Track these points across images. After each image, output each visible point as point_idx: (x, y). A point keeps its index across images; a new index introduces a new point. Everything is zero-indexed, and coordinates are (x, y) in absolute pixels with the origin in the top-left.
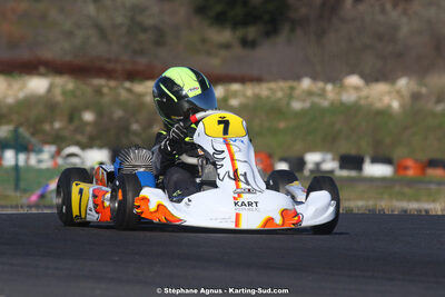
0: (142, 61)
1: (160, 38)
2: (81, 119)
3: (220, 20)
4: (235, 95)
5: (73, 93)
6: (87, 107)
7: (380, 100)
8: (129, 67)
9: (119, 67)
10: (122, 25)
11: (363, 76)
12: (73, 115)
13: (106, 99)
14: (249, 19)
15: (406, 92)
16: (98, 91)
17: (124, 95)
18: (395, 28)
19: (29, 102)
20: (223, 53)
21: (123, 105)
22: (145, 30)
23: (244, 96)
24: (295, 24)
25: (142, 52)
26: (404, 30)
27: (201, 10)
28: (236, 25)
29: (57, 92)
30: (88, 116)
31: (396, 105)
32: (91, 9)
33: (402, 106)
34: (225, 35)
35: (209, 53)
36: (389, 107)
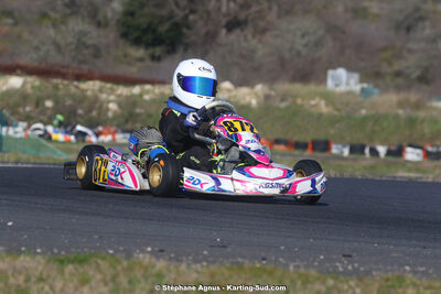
0: (85, 68)
1: (97, 52)
2: (44, 105)
3: (137, 42)
4: (147, 92)
5: (39, 88)
6: (48, 98)
7: (244, 98)
8: (77, 71)
9: (70, 71)
10: (71, 44)
11: (232, 82)
12: (38, 103)
13: (61, 93)
14: (157, 41)
15: (261, 94)
16: (56, 87)
17: (73, 90)
18: (253, 51)
19: (10, 93)
20: (139, 64)
21: (72, 97)
22: (87, 47)
23: (153, 92)
24: (187, 47)
25: (84, 62)
26: (260, 53)
27: (124, 35)
28: (147, 46)
29: (29, 86)
30: (49, 104)
31: (254, 102)
32: (52, 32)
33: (258, 103)
34: (140, 52)
35: (129, 64)
36: (250, 104)
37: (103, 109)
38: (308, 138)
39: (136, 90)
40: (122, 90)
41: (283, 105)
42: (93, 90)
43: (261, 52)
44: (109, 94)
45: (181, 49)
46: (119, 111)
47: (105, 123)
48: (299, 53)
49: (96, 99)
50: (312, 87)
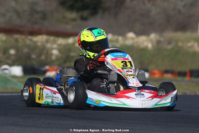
0: (36, 27)
1: (44, 16)
2: (9, 53)
3: (71, 8)
5: (5, 42)
6: (12, 48)
7: (143, 43)
8: (30, 29)
9: (26, 29)
10: (27, 11)
11: (135, 33)
12: (5, 51)
13: (20, 44)
14: (84, 7)
15: (154, 40)
16: (17, 40)
17: (28, 42)
20: (73, 23)
21: (28, 46)
22: (37, 12)
24: (104, 10)
25: (36, 23)
27: (62, 4)
30: (12, 52)
31: (150, 46)
32: (13, 4)
33: (153, 46)
34: (73, 15)
35: (66, 23)
36: (147, 47)
37: (49, 54)
38: (187, 69)
39: (71, 40)
40: (61, 41)
41: (169, 47)
42: (42, 42)
43: (154, 11)
44: (52, 44)
45: (100, 12)
46: (60, 55)
47: (51, 63)
48: (179, 12)
49: (44, 48)
50: (188, 34)
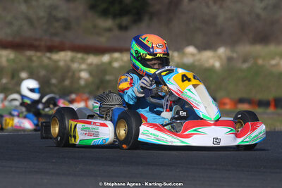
0: (57, 40)
1: (67, 25)
2: (19, 76)
3: (105, 13)
4: (116, 60)
5: (13, 61)
6: (23, 69)
7: (208, 61)
8: (49, 43)
9: (43, 43)
10: (43, 18)
11: (196, 46)
12: (14, 75)
13: (35, 64)
14: (123, 12)
15: (224, 57)
16: (30, 59)
17: (46, 61)
18: (215, 17)
20: (108, 34)
21: (45, 67)
22: (57, 20)
23: (122, 60)
24: (152, 15)
25: (56, 34)
26: (221, 19)
27: (93, 7)
28: (115, 16)
29: (4, 60)
30: (24, 75)
31: (217, 64)
32: (23, 8)
33: (222, 65)
34: (108, 23)
35: (98, 34)
36: (213, 66)
37: (75, 78)
38: (270, 96)
39: (106, 58)
40: (93, 59)
41: (245, 66)
42: (65, 61)
43: (222, 17)
44: (80, 64)
45: (146, 18)
46: (91, 79)
47: (78, 90)
48: (258, 16)
49: (68, 69)
50: (272, 48)
